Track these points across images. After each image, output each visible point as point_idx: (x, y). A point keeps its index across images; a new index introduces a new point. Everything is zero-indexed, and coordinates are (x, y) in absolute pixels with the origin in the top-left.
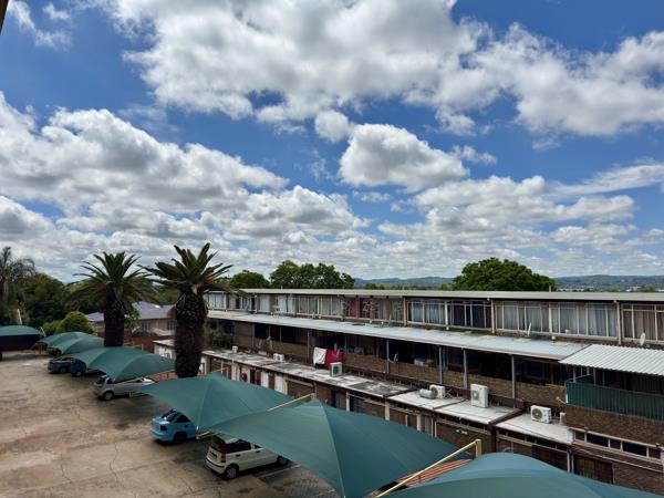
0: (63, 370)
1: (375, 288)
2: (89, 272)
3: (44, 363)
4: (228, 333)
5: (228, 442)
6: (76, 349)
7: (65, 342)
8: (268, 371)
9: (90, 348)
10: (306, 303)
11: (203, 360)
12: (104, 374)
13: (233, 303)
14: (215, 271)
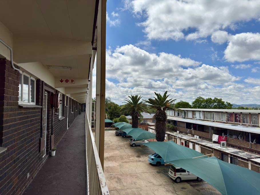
0: (120, 135)
1: (243, 108)
2: (127, 102)
3: (114, 132)
4: (175, 126)
5: (177, 168)
6: (123, 128)
7: (120, 125)
8: (192, 142)
9: (128, 128)
10: (209, 115)
11: (166, 135)
12: (132, 137)
13: (176, 114)
14: (170, 101)
